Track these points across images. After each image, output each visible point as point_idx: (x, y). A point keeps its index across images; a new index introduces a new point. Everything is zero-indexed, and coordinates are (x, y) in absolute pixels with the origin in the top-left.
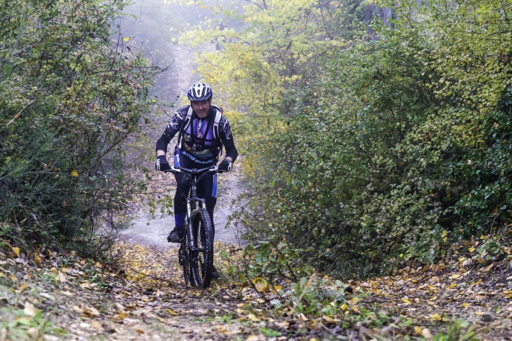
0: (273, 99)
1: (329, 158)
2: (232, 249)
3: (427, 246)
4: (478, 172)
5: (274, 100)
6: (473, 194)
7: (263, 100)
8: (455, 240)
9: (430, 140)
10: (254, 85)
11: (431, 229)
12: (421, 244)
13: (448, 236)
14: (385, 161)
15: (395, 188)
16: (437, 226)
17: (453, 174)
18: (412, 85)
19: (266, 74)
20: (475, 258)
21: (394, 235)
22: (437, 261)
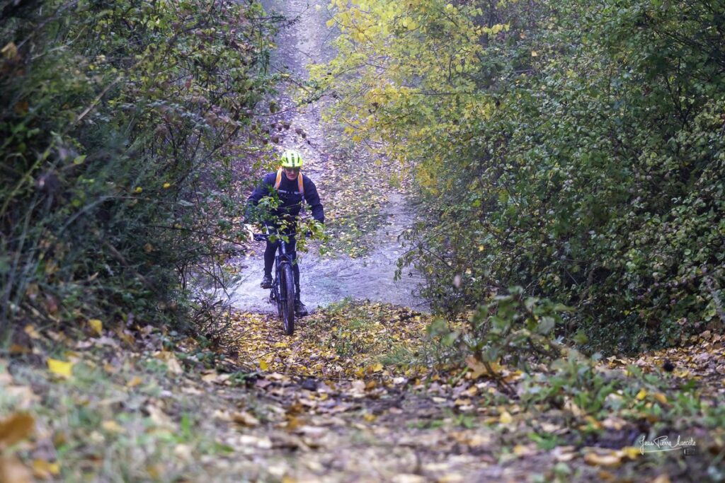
0: (463, 64)
1: (568, 159)
2: (403, 315)
5: (466, 66)
7: (447, 66)
10: (431, 42)
14: (660, 160)
15: (680, 204)
18: (699, 35)
19: (452, 23)
21: (684, 280)
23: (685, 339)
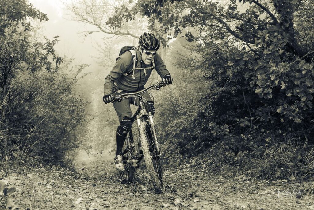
3: (176, 161)
4: (192, 137)
6: (190, 144)
8: (185, 159)
9: (176, 126)
11: (177, 155)
12: (174, 160)
13: (183, 157)
14: (162, 133)
15: (165, 142)
16: (179, 154)
17: (184, 137)
18: (170, 108)
20: (191, 164)
21: (166, 157)
22: (179, 165)
23: (166, 169)
